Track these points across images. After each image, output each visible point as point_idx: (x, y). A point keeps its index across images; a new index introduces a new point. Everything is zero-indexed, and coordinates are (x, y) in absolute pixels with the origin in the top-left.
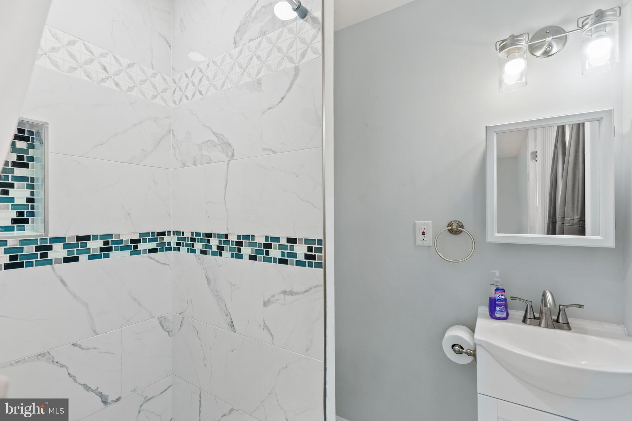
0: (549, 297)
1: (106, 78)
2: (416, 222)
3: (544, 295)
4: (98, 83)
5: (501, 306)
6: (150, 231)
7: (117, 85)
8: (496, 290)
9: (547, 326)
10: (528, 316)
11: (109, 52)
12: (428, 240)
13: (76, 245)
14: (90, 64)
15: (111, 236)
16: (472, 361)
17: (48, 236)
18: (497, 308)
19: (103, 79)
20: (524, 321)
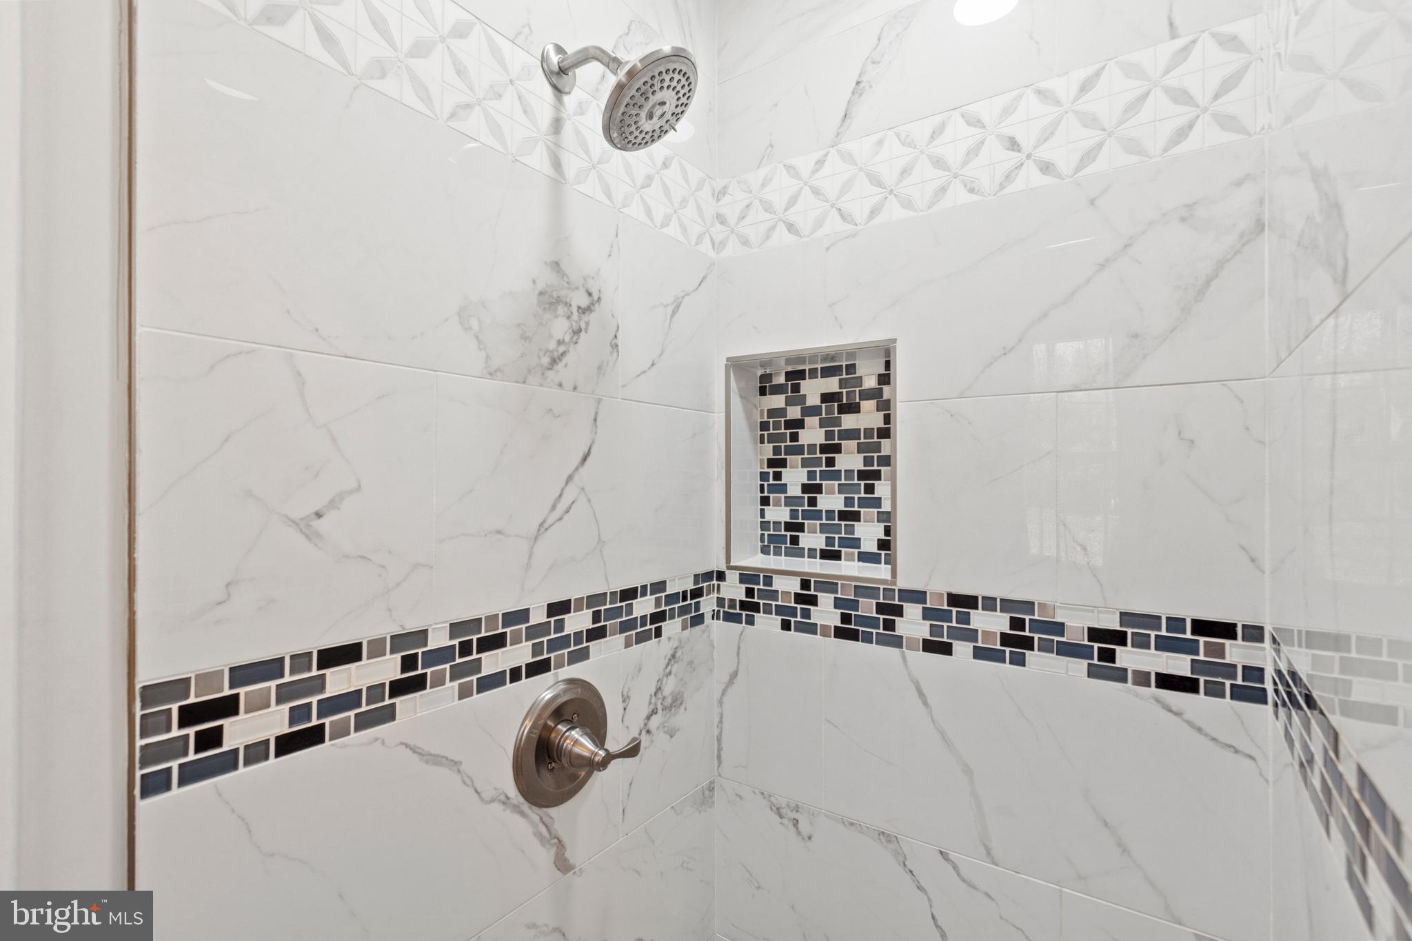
1: (1016, 168)
4: (995, 195)
6: (1164, 610)
7: (1046, 168)
11: (1025, 89)
13: (945, 615)
14: (977, 155)
15: (1029, 606)
17: (895, 584)
19: (1007, 177)
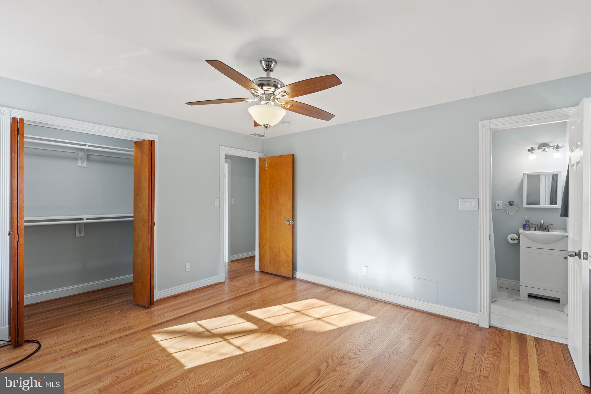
0: (542, 222)
2: (496, 201)
3: (541, 221)
5: (527, 226)
8: (526, 222)
9: (542, 231)
10: (536, 229)
12: (501, 207)
16: (518, 242)
18: (526, 227)
20: (535, 230)
